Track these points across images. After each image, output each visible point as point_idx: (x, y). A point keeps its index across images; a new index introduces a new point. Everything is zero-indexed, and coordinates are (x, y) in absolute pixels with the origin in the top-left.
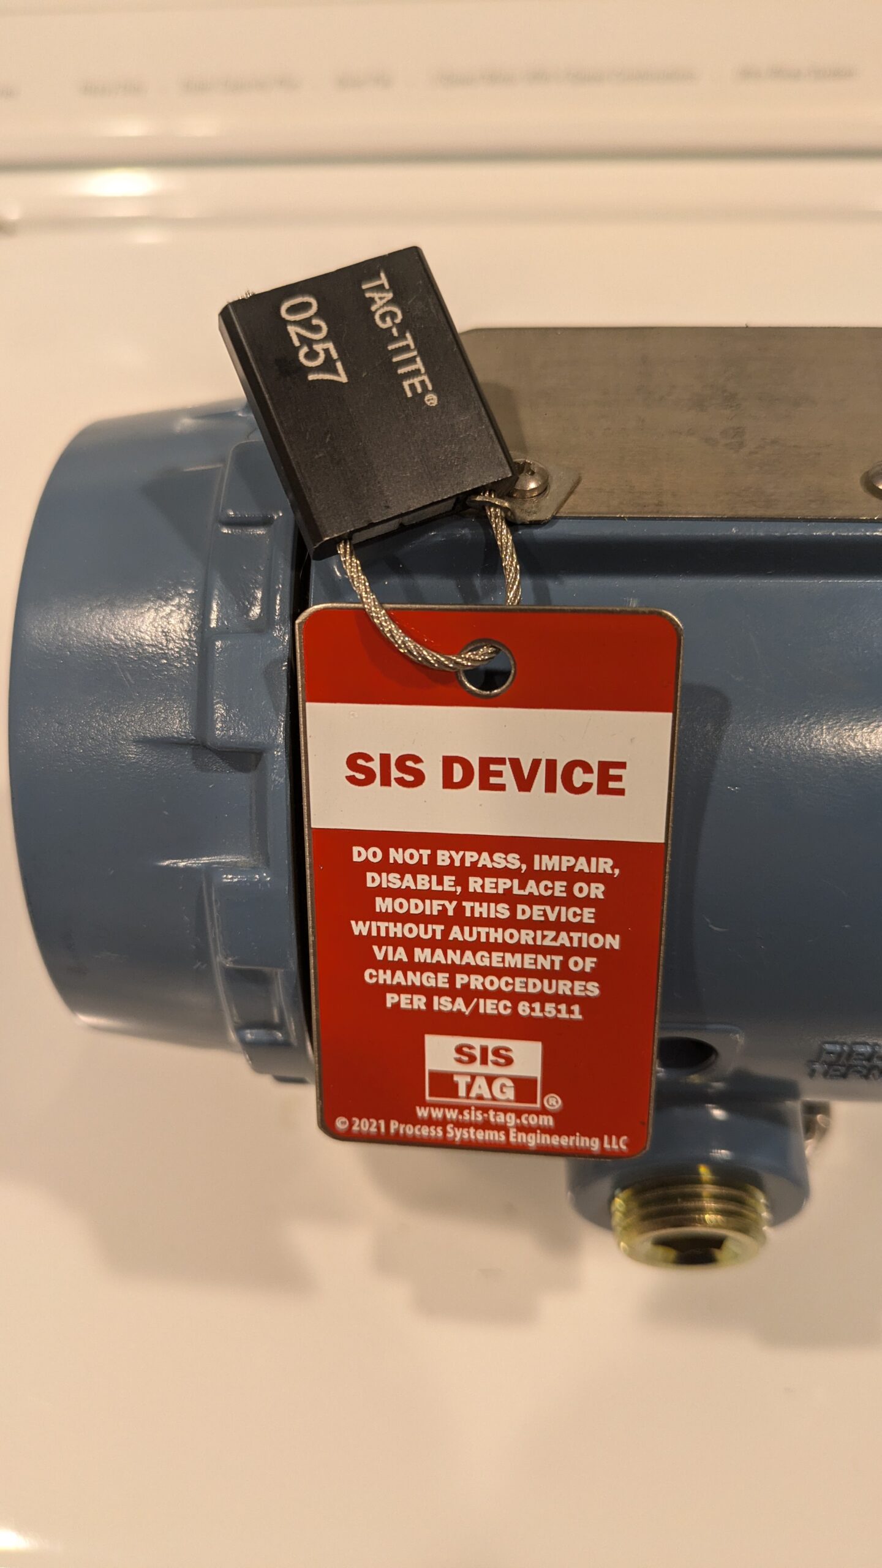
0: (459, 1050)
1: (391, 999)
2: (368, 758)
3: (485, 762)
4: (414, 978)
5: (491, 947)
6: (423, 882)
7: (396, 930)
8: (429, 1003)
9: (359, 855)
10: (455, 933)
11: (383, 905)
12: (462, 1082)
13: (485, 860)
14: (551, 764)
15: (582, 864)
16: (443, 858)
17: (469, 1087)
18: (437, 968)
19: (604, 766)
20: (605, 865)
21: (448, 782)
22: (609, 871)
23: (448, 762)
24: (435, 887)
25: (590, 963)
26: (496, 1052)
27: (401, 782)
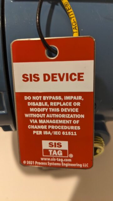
0: (50, 144)
1: (34, 132)
2: (27, 75)
3: (53, 75)
4: (39, 127)
5: (56, 119)
6: (40, 104)
7: (35, 116)
8: (43, 133)
9: (26, 98)
10: (48, 116)
11: (32, 110)
12: (51, 151)
13: (53, 98)
14: (67, 74)
15: (75, 98)
16: (44, 98)
17: (52, 152)
18: (44, 124)
19: (79, 74)
20: (80, 98)
21: (45, 80)
22: (81, 99)
23: (45, 75)
24: (43, 105)
25: (78, 122)
26: (58, 144)
27: (35, 80)
